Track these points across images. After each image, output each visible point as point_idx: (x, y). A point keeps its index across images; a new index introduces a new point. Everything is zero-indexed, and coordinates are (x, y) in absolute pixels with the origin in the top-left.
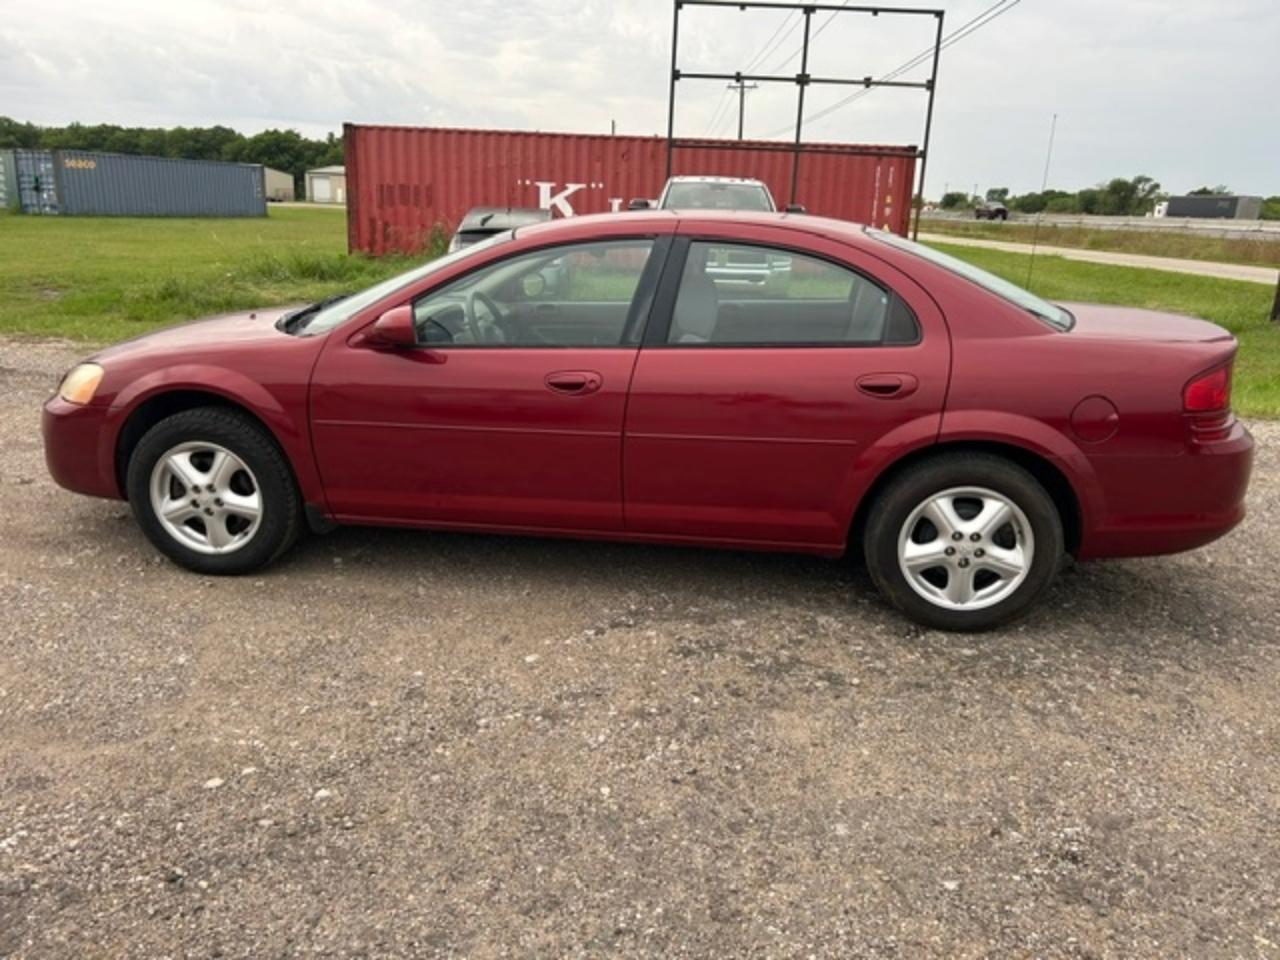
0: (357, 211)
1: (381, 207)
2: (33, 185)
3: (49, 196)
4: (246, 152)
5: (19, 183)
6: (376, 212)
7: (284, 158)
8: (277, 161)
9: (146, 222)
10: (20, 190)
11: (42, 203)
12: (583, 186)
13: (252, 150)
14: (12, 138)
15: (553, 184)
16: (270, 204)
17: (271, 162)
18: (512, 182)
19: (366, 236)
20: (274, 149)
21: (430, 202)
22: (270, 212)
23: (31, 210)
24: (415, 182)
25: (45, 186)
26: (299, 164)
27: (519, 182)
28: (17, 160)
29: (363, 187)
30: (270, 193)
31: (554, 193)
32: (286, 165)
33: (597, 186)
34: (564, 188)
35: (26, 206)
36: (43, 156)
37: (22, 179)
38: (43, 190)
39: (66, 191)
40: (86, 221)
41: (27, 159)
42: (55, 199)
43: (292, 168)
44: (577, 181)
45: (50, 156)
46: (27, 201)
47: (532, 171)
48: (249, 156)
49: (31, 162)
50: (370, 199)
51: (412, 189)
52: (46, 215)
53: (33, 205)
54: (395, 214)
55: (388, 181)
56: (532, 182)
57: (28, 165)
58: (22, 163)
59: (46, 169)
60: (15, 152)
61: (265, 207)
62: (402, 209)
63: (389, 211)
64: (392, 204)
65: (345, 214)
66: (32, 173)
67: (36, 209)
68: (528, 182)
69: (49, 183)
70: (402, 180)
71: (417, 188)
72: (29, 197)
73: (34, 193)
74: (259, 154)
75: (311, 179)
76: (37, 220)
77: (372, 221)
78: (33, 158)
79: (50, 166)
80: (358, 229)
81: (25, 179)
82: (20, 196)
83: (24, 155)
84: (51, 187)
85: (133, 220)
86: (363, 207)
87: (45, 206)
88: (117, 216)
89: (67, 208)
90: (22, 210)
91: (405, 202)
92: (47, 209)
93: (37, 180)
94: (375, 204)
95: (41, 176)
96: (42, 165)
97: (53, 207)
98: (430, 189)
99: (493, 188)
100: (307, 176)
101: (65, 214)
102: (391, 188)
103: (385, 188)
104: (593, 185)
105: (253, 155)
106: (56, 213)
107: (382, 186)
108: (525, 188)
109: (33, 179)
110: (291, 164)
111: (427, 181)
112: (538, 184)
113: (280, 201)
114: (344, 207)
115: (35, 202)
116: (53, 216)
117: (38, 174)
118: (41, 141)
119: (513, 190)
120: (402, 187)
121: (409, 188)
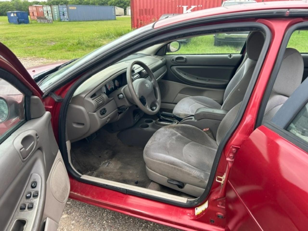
0: (134, 17)
1: (140, 16)
2: (63, 14)
3: (66, 17)
4: (113, 3)
5: (60, 14)
6: (138, 17)
7: (122, 4)
8: (120, 5)
9: (87, 22)
10: (60, 15)
11: (65, 18)
12: (196, 6)
13: (114, 3)
14: (62, 3)
15: (187, 6)
16: (116, 17)
17: (119, 6)
18: (176, 6)
19: (136, 24)
20: (119, 2)
21: (153, 14)
22: (116, 18)
23: (63, 20)
24: (149, 8)
25: (65, 14)
26: (125, 6)
27: (178, 6)
28: (59, 8)
29: (135, 10)
30: (117, 14)
31: (187, 9)
32: (122, 6)
33: (200, 6)
34: (190, 7)
35: (61, 19)
36: (64, 6)
37: (60, 13)
38: (65, 15)
39: (70, 15)
40: (74, 23)
41: (61, 7)
42: (67, 18)
43: (124, 7)
44: (194, 5)
45: (66, 6)
46: (61, 18)
47: (181, 3)
48: (114, 4)
49: (62, 8)
50: (137, 14)
51: (148, 10)
52: (66, 21)
53: (63, 19)
54: (144, 17)
55: (142, 8)
56: (181, 6)
57: (61, 9)
58: (60, 8)
59: (65, 10)
60: (58, 6)
61: (115, 17)
62: (145, 16)
63: (142, 17)
64: (143, 15)
65: (131, 18)
66: (62, 11)
67: (64, 20)
68: (180, 6)
69: (66, 13)
70: (145, 8)
71: (149, 10)
72: (62, 17)
73: (63, 16)
74: (116, 4)
75: (128, 9)
76: (64, 23)
77: (137, 20)
78: (62, 7)
79: (66, 9)
80: (134, 22)
81: (61, 12)
82: (60, 17)
83: (60, 6)
84: (67, 14)
85: (85, 22)
86: (135, 16)
87: (65, 19)
88: (81, 21)
89: (70, 19)
90: (60, 20)
91: (146, 14)
92: (66, 20)
93: (63, 13)
94: (138, 14)
95: (64, 11)
96: (64, 9)
97: (67, 19)
98: (153, 9)
99: (170, 9)
100: (127, 9)
101: (70, 21)
102: (142, 10)
103: (141, 10)
104: (199, 6)
105: (115, 4)
106: (68, 21)
107: (140, 10)
108: (179, 8)
109: (62, 12)
110: (123, 6)
111: (152, 8)
112: (183, 6)
113: (121, 16)
114: (130, 17)
115: (63, 18)
116: (67, 22)
117: (63, 11)
118: (69, 3)
119: (176, 8)
120: (145, 9)
121: (147, 10)
